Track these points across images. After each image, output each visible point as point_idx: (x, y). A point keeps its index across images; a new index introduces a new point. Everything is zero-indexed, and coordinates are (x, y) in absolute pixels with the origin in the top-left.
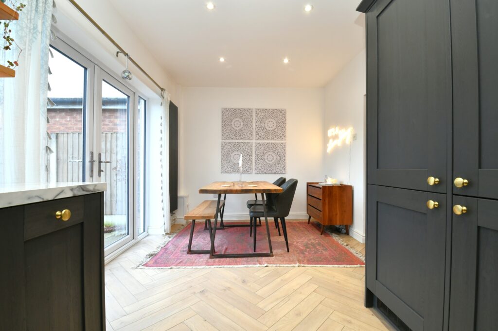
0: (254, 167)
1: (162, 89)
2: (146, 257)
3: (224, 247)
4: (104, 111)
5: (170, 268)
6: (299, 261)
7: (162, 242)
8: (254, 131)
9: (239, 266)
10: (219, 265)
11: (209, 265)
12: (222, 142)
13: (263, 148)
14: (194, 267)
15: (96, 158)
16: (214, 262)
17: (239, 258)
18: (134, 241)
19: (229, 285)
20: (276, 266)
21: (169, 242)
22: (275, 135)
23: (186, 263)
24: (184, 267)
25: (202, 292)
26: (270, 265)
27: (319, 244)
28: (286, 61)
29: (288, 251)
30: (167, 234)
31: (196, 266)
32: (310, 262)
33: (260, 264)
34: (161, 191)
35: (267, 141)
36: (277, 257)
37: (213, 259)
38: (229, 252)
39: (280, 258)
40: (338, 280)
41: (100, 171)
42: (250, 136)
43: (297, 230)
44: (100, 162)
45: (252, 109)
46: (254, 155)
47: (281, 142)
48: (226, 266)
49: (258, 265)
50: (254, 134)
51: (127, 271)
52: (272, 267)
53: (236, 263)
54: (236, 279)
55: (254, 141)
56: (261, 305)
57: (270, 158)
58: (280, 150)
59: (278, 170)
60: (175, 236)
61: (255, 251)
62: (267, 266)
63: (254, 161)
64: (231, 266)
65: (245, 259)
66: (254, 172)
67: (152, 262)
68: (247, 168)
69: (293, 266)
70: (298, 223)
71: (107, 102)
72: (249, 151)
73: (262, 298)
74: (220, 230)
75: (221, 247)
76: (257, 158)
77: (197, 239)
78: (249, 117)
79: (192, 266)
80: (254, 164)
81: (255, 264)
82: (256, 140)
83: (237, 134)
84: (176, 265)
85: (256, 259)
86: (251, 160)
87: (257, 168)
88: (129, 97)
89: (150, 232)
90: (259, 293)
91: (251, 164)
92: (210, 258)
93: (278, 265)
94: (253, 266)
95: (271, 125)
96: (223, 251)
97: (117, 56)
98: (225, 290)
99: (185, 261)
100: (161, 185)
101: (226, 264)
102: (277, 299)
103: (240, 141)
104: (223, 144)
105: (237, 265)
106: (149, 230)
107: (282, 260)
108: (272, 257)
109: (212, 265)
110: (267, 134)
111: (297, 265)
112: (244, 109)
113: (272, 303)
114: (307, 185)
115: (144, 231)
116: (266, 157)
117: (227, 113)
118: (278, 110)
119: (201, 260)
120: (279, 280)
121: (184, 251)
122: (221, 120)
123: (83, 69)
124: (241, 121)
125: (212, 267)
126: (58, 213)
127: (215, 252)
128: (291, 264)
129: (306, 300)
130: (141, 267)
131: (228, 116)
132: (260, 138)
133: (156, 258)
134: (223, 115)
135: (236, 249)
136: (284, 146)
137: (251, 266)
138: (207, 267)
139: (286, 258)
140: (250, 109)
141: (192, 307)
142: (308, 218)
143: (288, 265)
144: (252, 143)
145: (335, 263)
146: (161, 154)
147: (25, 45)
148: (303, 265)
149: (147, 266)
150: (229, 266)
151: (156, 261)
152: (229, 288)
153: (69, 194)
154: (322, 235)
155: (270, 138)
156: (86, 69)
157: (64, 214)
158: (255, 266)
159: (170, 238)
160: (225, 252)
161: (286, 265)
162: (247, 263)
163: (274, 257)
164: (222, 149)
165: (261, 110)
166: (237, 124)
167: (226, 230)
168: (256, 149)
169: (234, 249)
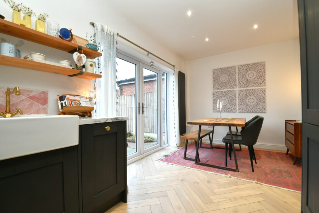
0: (237, 108)
1: (174, 66)
2: (163, 156)
3: (207, 160)
4: (145, 82)
5: (172, 164)
6: (258, 180)
7: (174, 150)
8: (237, 82)
9: (211, 172)
10: (199, 169)
11: (192, 168)
12: (213, 92)
13: (245, 94)
14: (184, 167)
15: (141, 106)
16: (196, 167)
17: (213, 168)
18: (161, 148)
19: (199, 181)
20: (237, 179)
21: (178, 151)
22: (255, 83)
23: (181, 163)
24: (179, 165)
25: (182, 180)
26: (233, 177)
27: (286, 172)
28: (256, 27)
29: (253, 171)
30: (178, 146)
31: (185, 166)
32: (268, 182)
33: (226, 174)
34: (174, 122)
35: (248, 88)
36: (241, 173)
37: (197, 165)
38: (209, 163)
39: (244, 175)
40: (287, 201)
41: (143, 111)
42: (234, 86)
43: (272, 158)
44: (143, 107)
45: (236, 66)
46: (237, 99)
47: (260, 88)
48: (202, 170)
49: (224, 175)
50: (237, 84)
51: (153, 161)
52: (234, 178)
53: (210, 170)
54: (204, 179)
55: (237, 89)
56: (212, 198)
57: (251, 101)
58: (260, 94)
59: (259, 110)
60: (182, 149)
61: (226, 166)
62: (230, 177)
63: (237, 103)
64: (205, 171)
65: (217, 169)
66: (238, 111)
67: (165, 159)
68: (232, 109)
69: (251, 182)
70: (277, 153)
71: (146, 78)
72: (233, 96)
73: (215, 194)
74: (210, 149)
75: (205, 159)
76: (240, 101)
77: (193, 152)
78: (233, 72)
79: (183, 166)
80: (237, 105)
81: (222, 174)
82: (238, 88)
83: (224, 85)
84: (175, 164)
85: (225, 171)
86: (235, 103)
87: (240, 108)
88: (157, 73)
89: (170, 145)
90: (215, 191)
91: (235, 106)
92: (195, 164)
93: (239, 178)
94: (220, 174)
95: (251, 75)
96: (205, 161)
97: (148, 55)
98: (195, 183)
99: (181, 162)
100: (174, 119)
101: (203, 170)
102: (226, 198)
103: (226, 90)
104: (214, 93)
105: (210, 171)
106: (169, 143)
107: (244, 176)
108: (237, 173)
109: (194, 168)
110: (248, 83)
111: (254, 182)
112: (229, 68)
113: (221, 199)
114: (286, 123)
115: (167, 143)
116: (247, 101)
117: (216, 72)
118: (257, 64)
119: (190, 164)
120: (234, 187)
121: (182, 157)
122: (212, 78)
123: (135, 65)
124: (227, 76)
125: (194, 169)
126: (106, 128)
127: (199, 161)
128: (250, 180)
129: (247, 205)
130: (159, 160)
131: (217, 74)
132: (243, 86)
133: (167, 158)
134: (213, 74)
135: (214, 162)
136: (264, 91)
137: (218, 174)
138: (191, 168)
139: (249, 175)
140: (233, 67)
141: (173, 186)
142: (286, 150)
143: (247, 180)
144: (236, 90)
145: (293, 188)
146: (174, 102)
147: (107, 64)
148: (260, 183)
149: (162, 161)
150: (204, 171)
151: (167, 159)
152: (198, 183)
153: (111, 121)
154: (295, 166)
155: (251, 86)
156: (136, 65)
157: (108, 128)
158: (221, 175)
159: (178, 149)
160: (206, 162)
161: (246, 180)
162: (217, 172)
163: (239, 173)
164: (213, 96)
165: (242, 66)
166: (224, 78)
167: (213, 150)
168: (239, 95)
169: (213, 162)
